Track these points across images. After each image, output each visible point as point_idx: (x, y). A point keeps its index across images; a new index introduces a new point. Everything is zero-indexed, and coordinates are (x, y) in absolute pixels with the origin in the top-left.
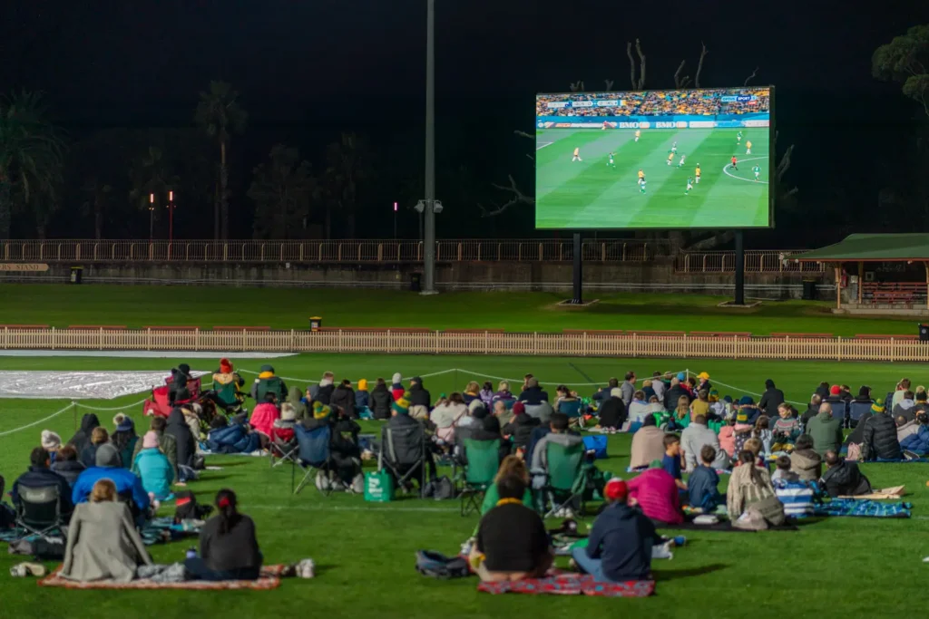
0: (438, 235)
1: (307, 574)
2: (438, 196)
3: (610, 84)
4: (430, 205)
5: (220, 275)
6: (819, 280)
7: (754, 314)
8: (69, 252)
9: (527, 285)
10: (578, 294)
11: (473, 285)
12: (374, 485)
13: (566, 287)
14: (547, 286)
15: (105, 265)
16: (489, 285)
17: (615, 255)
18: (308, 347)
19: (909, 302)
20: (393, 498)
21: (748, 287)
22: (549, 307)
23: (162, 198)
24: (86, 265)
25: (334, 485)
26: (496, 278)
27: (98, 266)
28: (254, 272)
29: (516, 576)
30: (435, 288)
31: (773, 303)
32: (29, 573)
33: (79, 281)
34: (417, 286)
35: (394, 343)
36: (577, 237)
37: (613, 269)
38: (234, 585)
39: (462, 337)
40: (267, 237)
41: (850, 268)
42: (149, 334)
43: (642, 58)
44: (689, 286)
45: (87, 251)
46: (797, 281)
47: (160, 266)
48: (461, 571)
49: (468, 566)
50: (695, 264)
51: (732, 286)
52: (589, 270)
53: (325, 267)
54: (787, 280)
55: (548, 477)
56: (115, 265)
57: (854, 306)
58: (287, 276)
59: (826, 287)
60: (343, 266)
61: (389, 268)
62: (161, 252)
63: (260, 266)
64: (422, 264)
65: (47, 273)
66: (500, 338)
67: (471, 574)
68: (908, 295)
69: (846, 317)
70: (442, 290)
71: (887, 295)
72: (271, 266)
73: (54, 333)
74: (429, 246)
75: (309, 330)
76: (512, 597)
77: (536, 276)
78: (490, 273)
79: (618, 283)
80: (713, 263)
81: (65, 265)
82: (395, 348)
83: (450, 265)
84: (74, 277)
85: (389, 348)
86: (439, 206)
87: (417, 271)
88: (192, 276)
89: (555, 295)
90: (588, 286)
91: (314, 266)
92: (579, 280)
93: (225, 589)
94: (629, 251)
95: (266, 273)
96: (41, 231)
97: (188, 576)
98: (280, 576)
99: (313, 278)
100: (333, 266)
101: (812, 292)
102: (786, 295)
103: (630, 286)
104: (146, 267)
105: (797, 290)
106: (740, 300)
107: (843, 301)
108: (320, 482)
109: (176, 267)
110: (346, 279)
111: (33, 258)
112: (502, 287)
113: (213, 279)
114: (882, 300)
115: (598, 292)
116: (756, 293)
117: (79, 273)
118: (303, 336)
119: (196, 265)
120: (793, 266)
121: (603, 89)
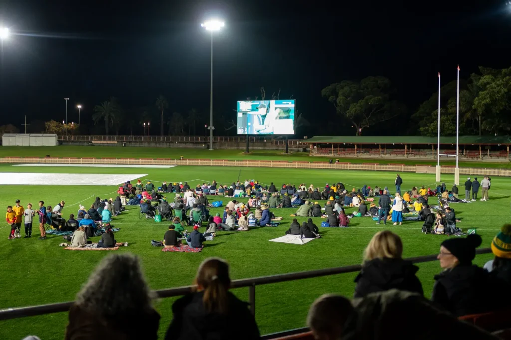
0: (213, 135)
1: (126, 246)
2: (213, 126)
3: (257, 98)
4: (211, 128)
5: (160, 145)
6: (307, 147)
7: (291, 156)
8: (122, 139)
9: (235, 148)
10: (248, 150)
11: (222, 148)
12: (157, 218)
13: (245, 148)
14: (240, 148)
15: (131, 142)
16: (225, 147)
17: (257, 140)
18: (179, 164)
19: (328, 153)
20: (161, 221)
21: (289, 149)
22: (241, 153)
23: (147, 124)
24: (127, 142)
25: (150, 217)
26: (228, 146)
27: (130, 142)
28: (168, 144)
29: (172, 247)
30: (213, 148)
31: (295, 153)
32: (64, 245)
33: (125, 146)
34: (208, 148)
35: (200, 163)
36: (247, 136)
37: (256, 144)
38: (107, 249)
39: (218, 162)
40: (172, 135)
41: (314, 145)
42: (140, 160)
43: (264, 91)
44: (275, 148)
45: (127, 139)
46: (301, 148)
47: (145, 142)
48: (161, 245)
49: (162, 244)
50: (277, 143)
51: (285, 148)
52: (250, 144)
53: (185, 143)
54: (299, 147)
55: (193, 218)
56: (134, 142)
57: (315, 154)
58: (176, 145)
59: (308, 149)
60: (190, 143)
61: (201, 143)
62: (145, 139)
63: (169, 143)
64: (209, 142)
65: (117, 144)
66: (227, 162)
67: (163, 245)
68: (328, 151)
69: (313, 157)
70: (214, 149)
71: (324, 151)
72: (172, 142)
73: (117, 160)
74: (211, 138)
75: (180, 160)
76: (168, 252)
77: (238, 146)
78: (226, 145)
79: (258, 147)
80: (281, 143)
81: (122, 142)
82: (201, 164)
83: (216, 143)
84: (124, 145)
85: (199, 164)
86: (213, 128)
87: (208, 144)
88: (153, 145)
89: (242, 151)
90: (250, 148)
91: (183, 143)
92: (248, 146)
93: (106, 250)
94: (260, 139)
95: (171, 144)
96: (117, 133)
97: (98, 247)
98: (120, 246)
99: (183, 146)
100: (187, 143)
101: (305, 150)
102: (299, 151)
103: (261, 148)
104: (142, 142)
105: (301, 150)
106: (287, 152)
107: (312, 152)
108: (147, 216)
109: (149, 143)
110: (190, 146)
111: (113, 140)
112: (229, 148)
113: (158, 146)
114: (322, 153)
115: (253, 149)
116: (291, 150)
117: (125, 144)
118: (178, 161)
119: (154, 142)
120: (300, 144)
121: (255, 99)
